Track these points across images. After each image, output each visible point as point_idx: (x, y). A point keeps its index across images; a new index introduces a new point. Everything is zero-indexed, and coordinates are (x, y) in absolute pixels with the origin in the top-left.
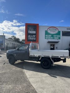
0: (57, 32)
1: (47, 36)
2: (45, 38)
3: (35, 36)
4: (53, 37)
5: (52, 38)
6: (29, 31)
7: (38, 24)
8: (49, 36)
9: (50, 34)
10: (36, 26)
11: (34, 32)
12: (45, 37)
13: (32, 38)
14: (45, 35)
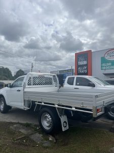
1: (103, 65)
3: (85, 67)
5: (112, 67)
7: (90, 51)
8: (108, 64)
10: (87, 53)
11: (85, 63)
12: (102, 67)
13: (82, 70)
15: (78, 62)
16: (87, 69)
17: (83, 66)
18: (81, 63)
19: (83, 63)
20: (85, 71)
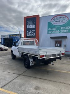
0: (66, 22)
1: (50, 29)
2: (48, 33)
3: (34, 31)
4: (60, 30)
5: (57, 31)
7: (38, 15)
8: (54, 29)
9: (54, 26)
10: (36, 17)
11: (33, 26)
13: (30, 33)
14: (48, 28)
15: (27, 25)
16: (35, 32)
17: (31, 29)
18: (29, 27)
19: (32, 26)
20: (33, 34)
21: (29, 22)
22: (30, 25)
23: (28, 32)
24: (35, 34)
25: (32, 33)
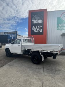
2: (57, 30)
6: (33, 21)
11: (40, 21)
12: (58, 27)
14: (58, 24)
15: (32, 20)
19: (38, 21)
20: (40, 31)
21: (35, 17)
22: (36, 20)
23: (33, 28)
24: (43, 30)
25: (38, 29)
